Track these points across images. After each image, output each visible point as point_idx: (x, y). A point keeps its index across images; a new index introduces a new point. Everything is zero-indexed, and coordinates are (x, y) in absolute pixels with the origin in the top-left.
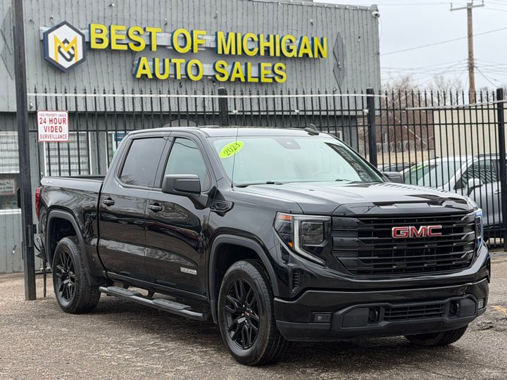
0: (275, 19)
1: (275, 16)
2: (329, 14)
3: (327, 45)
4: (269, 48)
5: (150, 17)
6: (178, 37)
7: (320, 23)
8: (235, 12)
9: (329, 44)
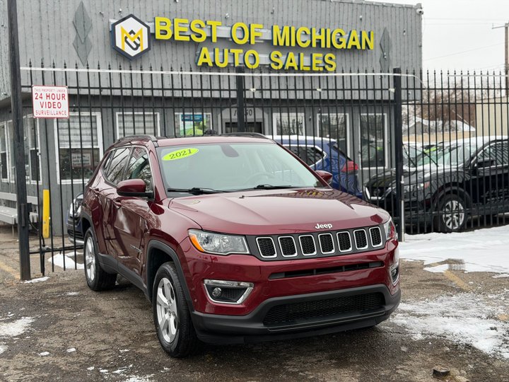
0: (327, 15)
1: (328, 12)
2: (377, 11)
3: (375, 37)
4: (320, 40)
5: (212, 12)
6: (237, 30)
7: (369, 19)
8: (291, 9)
9: (377, 37)
